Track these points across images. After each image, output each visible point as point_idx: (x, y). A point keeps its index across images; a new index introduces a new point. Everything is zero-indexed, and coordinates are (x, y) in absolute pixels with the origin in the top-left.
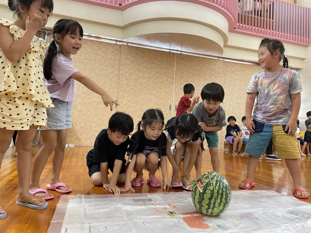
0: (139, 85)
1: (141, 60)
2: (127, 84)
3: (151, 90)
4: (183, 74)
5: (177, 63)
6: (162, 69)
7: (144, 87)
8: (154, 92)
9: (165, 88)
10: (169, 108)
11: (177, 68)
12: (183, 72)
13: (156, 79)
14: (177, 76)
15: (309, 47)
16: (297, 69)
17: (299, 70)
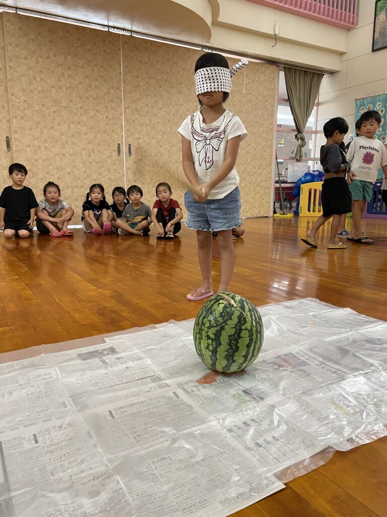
0: (52, 104)
1: (50, 49)
2: (25, 101)
3: (78, 114)
4: (139, 79)
5: (125, 57)
6: (95, 68)
7: (63, 108)
8: (84, 118)
9: (105, 110)
10: (117, 151)
11: (126, 67)
12: (138, 77)
13: (86, 92)
14: (127, 85)
15: (353, 32)
16: (332, 73)
17: (335, 75)
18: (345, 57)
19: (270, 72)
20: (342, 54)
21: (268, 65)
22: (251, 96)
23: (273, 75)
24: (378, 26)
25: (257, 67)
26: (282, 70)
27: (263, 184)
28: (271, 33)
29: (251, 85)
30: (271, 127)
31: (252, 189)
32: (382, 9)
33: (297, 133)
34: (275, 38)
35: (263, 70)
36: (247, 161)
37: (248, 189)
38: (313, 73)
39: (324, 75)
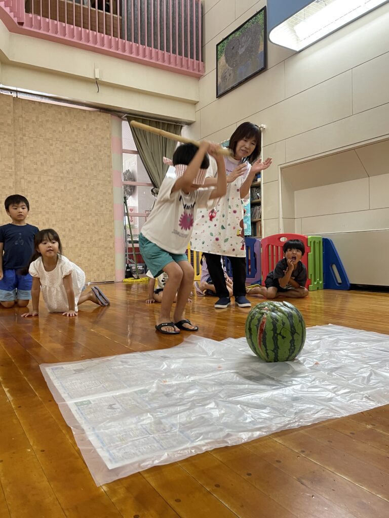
15: (203, 80)
16: (189, 124)
17: (192, 125)
18: (198, 107)
19: (102, 120)
20: (195, 103)
21: (99, 113)
22: (77, 144)
23: (107, 124)
24: (220, 70)
25: (84, 114)
26: (125, 120)
27: (101, 243)
28: (91, 76)
29: (76, 133)
30: (109, 179)
31: (85, 249)
32: (221, 52)
33: (153, 187)
34: (97, 82)
35: (93, 118)
36: (76, 216)
37: (80, 250)
38: (168, 124)
39: (182, 126)
